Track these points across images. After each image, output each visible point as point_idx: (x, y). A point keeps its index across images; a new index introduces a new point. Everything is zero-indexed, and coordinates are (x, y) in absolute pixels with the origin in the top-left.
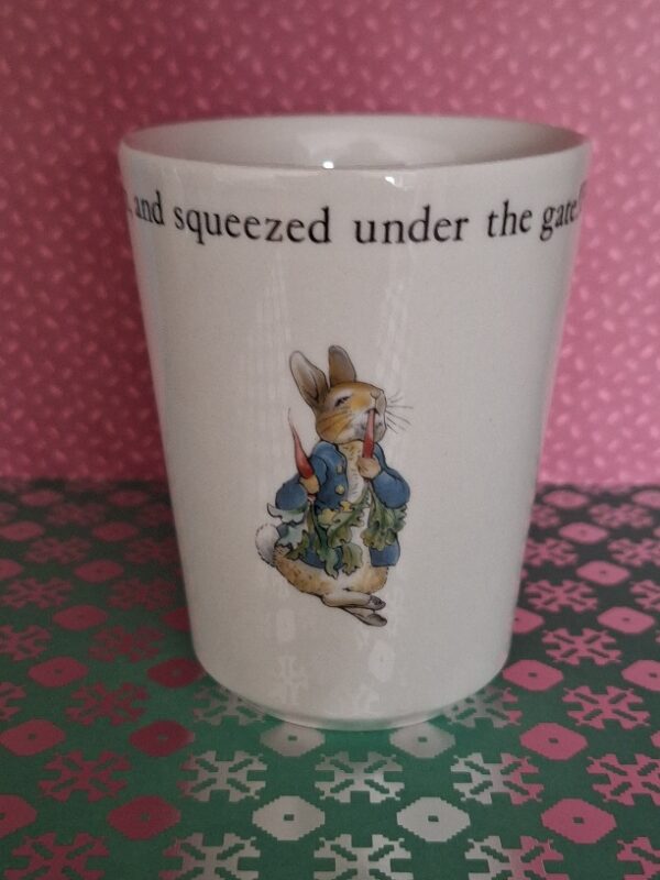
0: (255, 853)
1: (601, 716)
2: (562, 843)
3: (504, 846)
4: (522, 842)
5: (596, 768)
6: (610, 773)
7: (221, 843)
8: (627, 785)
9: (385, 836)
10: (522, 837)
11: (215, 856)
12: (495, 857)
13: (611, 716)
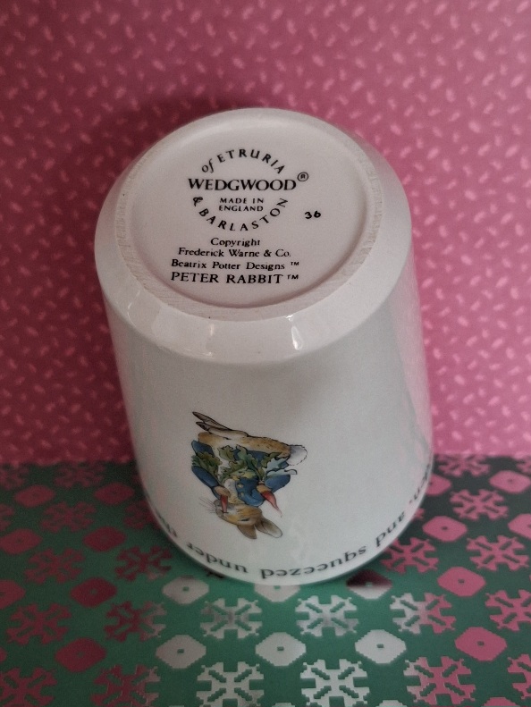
0: (260, 677)
1: (494, 561)
2: (470, 661)
3: (431, 665)
4: (443, 661)
5: (491, 603)
6: (501, 606)
7: (235, 670)
8: (513, 616)
9: (348, 660)
10: (442, 657)
11: (233, 680)
12: (425, 674)
13: (502, 560)
